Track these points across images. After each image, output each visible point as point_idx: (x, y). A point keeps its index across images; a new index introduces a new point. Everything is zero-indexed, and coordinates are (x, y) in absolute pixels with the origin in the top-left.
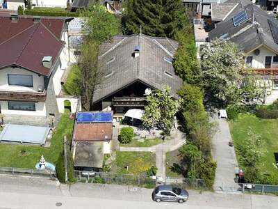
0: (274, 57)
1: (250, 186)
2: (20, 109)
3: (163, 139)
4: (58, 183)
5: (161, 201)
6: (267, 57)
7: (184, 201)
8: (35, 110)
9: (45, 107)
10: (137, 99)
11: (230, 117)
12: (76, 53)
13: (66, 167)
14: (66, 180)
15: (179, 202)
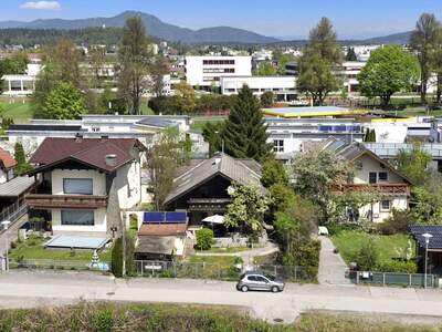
0: (380, 174)
1: (366, 275)
2: (75, 224)
3: (250, 246)
4: (113, 277)
5: (249, 290)
6: (371, 174)
7: (279, 291)
8: (93, 224)
9: (105, 221)
10: (218, 201)
11: (331, 233)
12: (149, 191)
13: (124, 254)
14: (124, 272)
15: (272, 291)
